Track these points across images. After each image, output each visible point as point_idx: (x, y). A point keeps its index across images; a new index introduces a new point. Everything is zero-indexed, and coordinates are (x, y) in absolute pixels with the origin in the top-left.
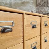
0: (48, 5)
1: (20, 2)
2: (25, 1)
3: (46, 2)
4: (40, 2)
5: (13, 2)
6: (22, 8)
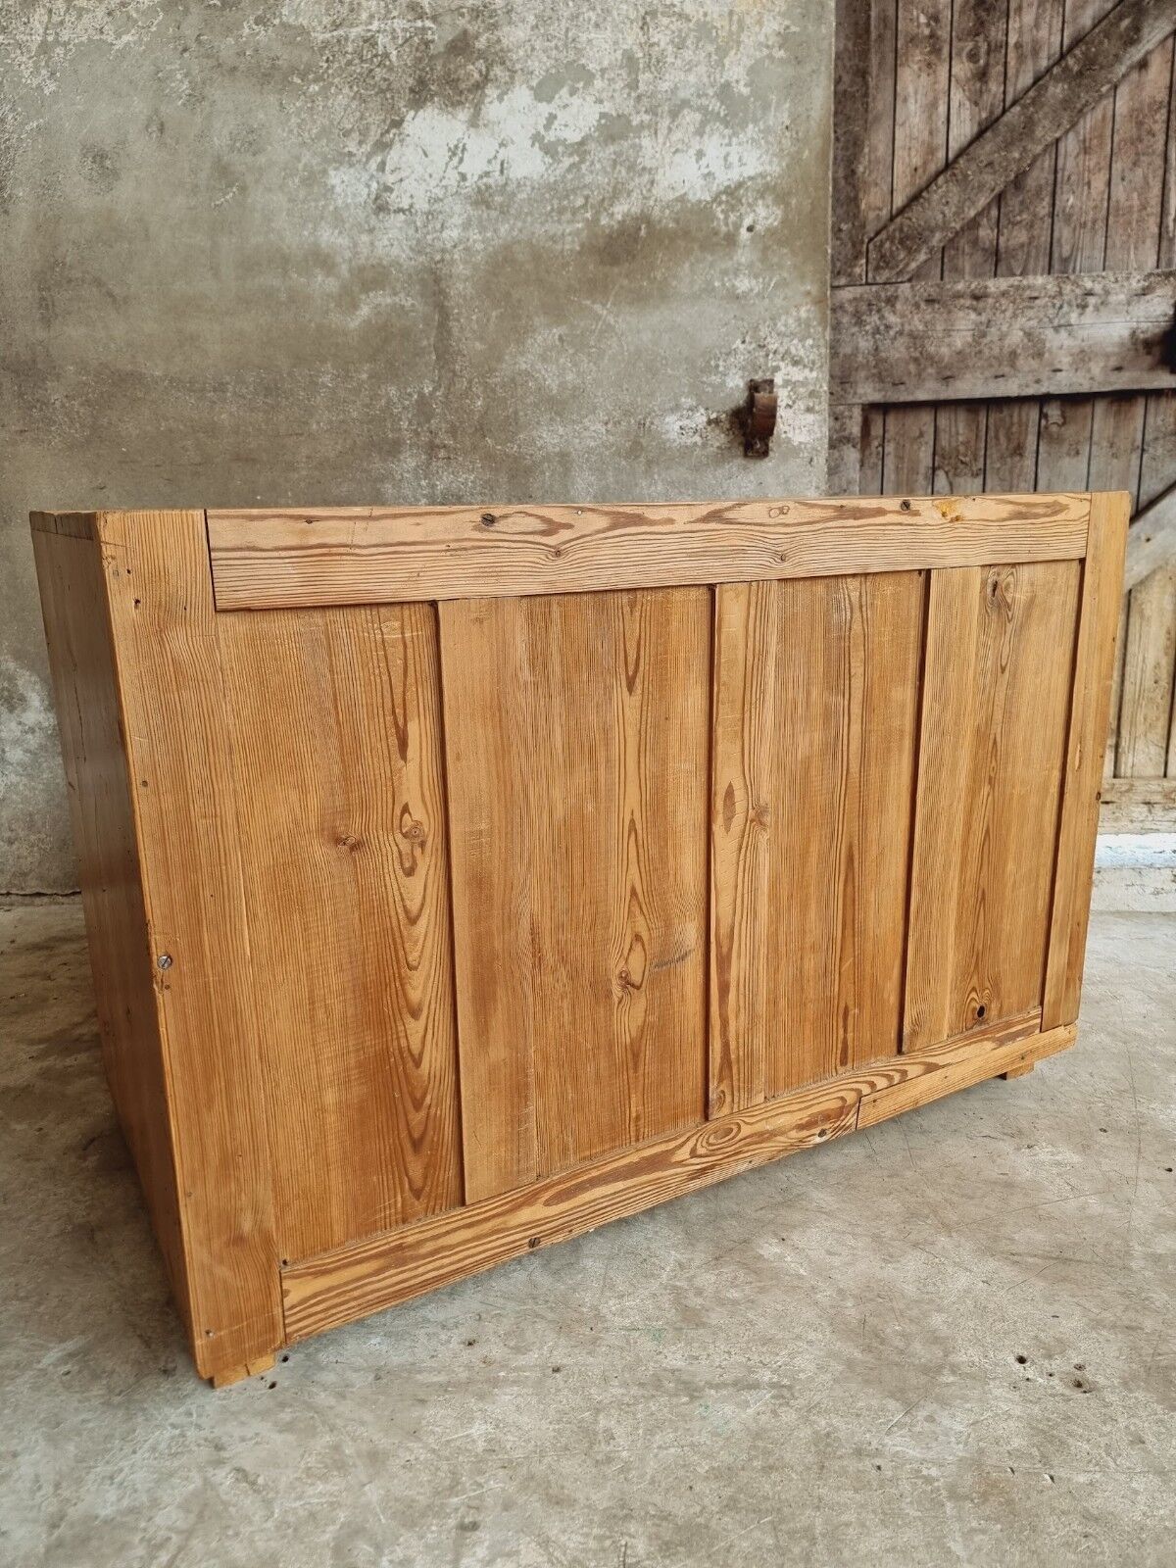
0: (1064, 233)
1: (570, 233)
2: (645, 218)
3: (1018, 183)
4: (915, 198)
5: (474, 235)
6: (609, 328)
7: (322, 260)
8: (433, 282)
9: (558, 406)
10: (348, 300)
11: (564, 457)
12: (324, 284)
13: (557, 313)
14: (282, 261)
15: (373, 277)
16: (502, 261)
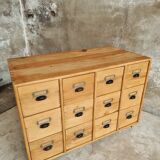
7: (110, 7)
8: (126, 11)
9: (143, 32)
10: (112, 13)
11: (142, 41)
12: (110, 11)
13: (146, 16)
14: (105, 7)
15: (117, 10)
16: (139, 7)
